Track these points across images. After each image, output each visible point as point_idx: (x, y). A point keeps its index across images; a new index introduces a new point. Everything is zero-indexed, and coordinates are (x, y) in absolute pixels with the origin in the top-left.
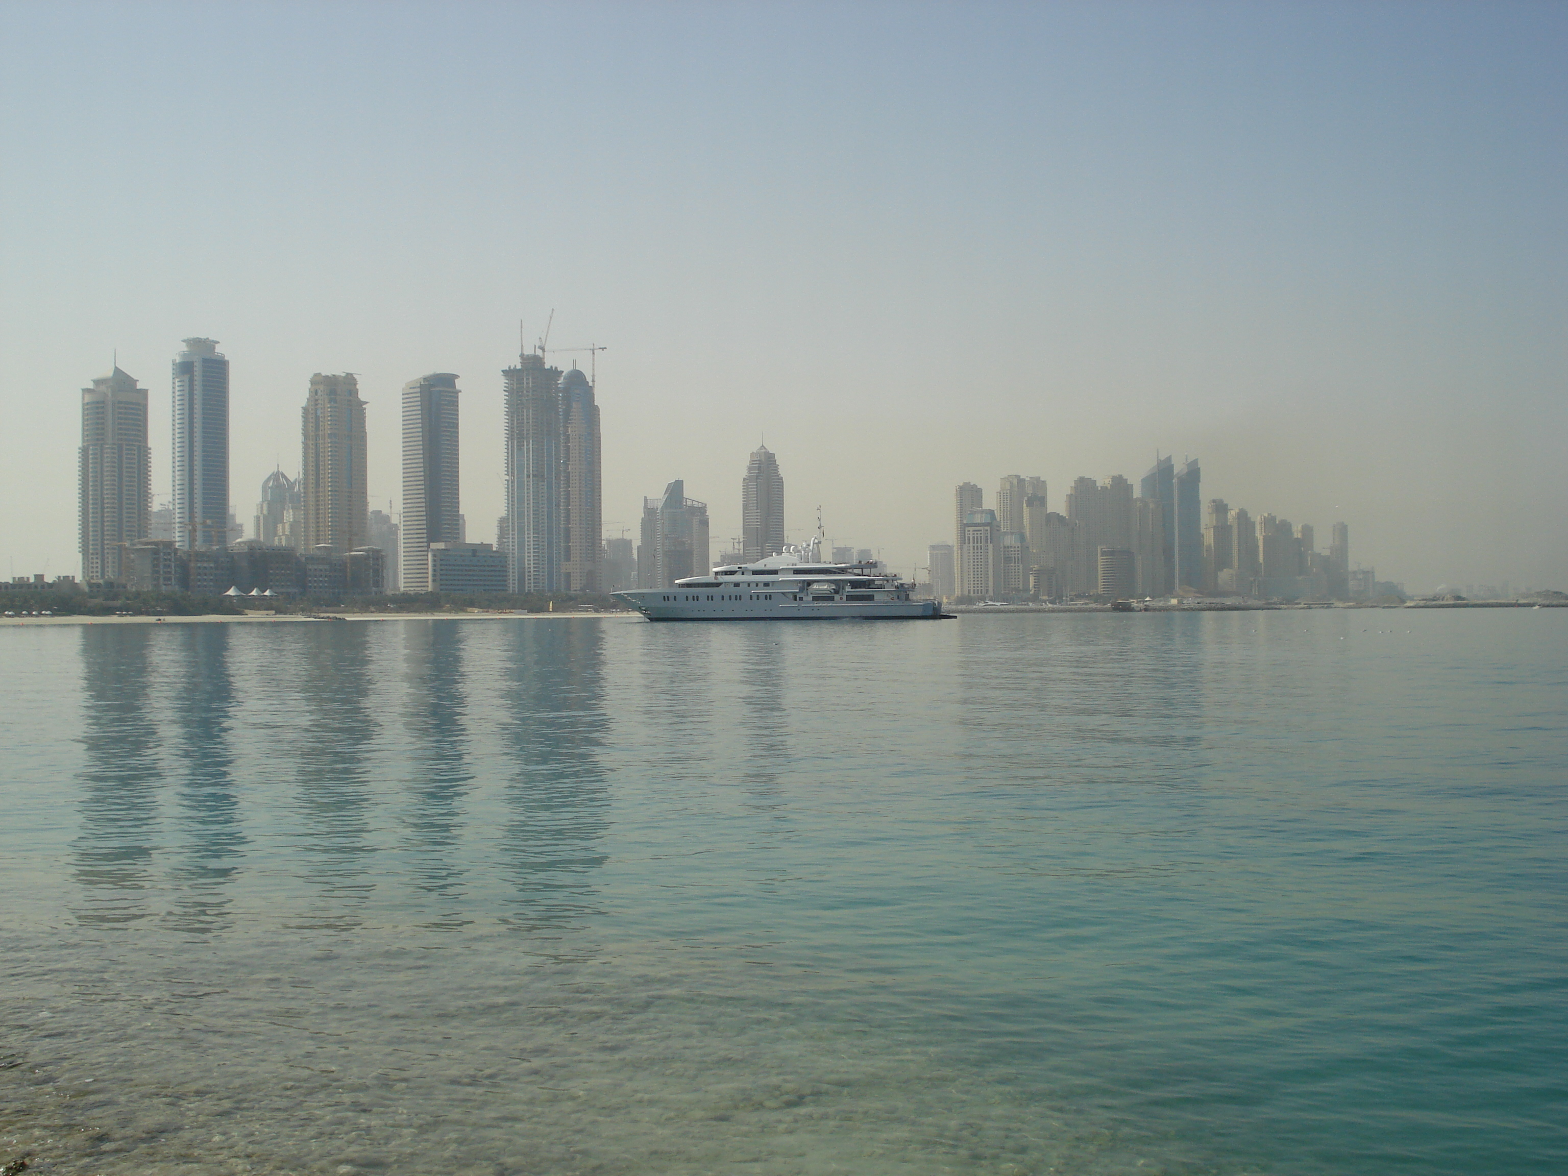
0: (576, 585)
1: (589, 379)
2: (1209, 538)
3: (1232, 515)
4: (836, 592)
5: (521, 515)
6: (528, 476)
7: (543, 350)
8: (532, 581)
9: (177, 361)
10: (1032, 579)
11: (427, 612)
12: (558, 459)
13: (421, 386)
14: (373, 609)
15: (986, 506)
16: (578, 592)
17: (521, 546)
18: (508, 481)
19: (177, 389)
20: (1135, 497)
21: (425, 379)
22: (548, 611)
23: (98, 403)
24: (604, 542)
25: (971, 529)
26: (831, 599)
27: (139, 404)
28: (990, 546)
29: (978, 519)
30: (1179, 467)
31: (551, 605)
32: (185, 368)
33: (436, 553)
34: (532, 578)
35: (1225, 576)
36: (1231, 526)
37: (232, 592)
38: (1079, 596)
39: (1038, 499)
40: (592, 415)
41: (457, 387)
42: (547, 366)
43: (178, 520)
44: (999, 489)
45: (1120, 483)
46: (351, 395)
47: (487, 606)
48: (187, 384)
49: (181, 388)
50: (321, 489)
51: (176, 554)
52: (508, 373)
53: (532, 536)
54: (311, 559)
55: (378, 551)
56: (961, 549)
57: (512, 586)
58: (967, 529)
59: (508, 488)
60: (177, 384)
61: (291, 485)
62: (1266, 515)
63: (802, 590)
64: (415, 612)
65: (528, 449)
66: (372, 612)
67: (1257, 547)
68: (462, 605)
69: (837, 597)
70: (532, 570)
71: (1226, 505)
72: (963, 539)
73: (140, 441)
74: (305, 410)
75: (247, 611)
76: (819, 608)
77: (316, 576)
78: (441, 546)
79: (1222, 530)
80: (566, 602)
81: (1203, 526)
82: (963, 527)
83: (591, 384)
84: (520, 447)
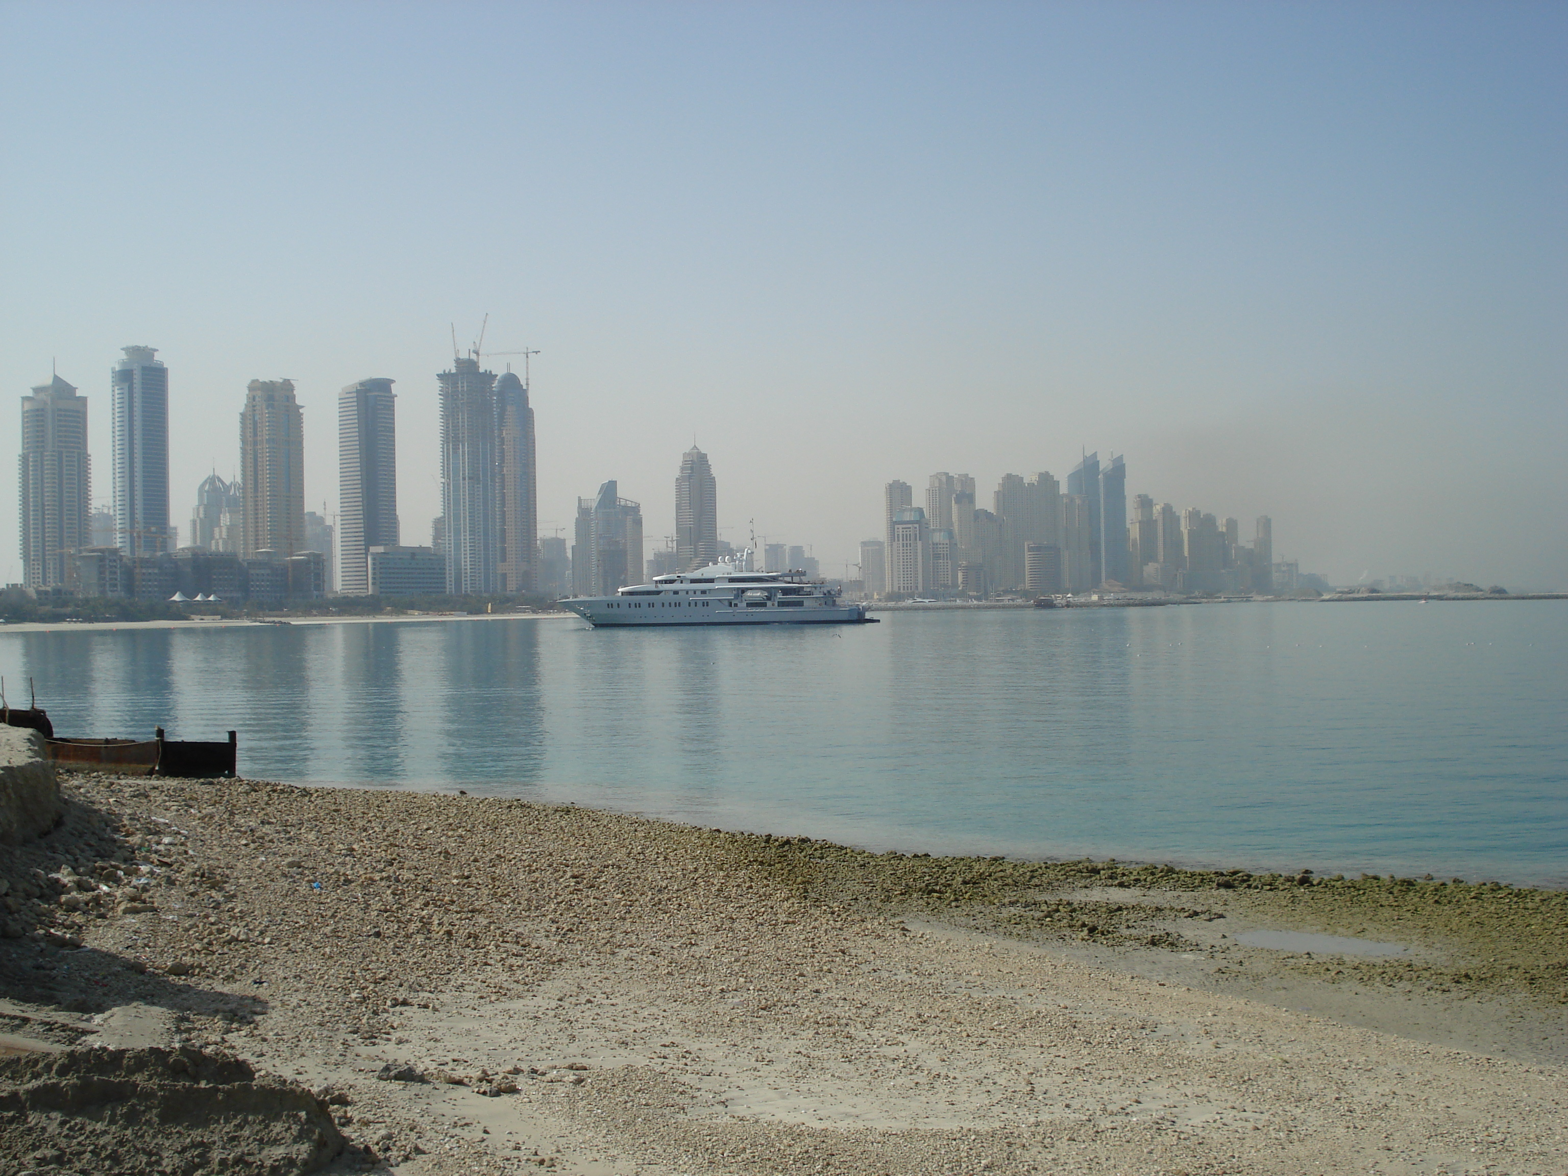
0: (512, 585)
1: (523, 382)
2: (1135, 532)
3: (1157, 509)
4: (769, 598)
5: (457, 518)
6: (464, 479)
7: (477, 353)
8: (469, 582)
9: (117, 369)
10: (960, 575)
11: (368, 615)
12: (493, 462)
13: (358, 391)
14: (315, 612)
15: (915, 504)
16: (514, 593)
17: (458, 546)
18: (444, 483)
19: (117, 396)
20: (1061, 493)
21: (361, 384)
22: (487, 613)
23: (38, 410)
24: (538, 542)
25: (900, 526)
26: (763, 605)
27: (78, 412)
28: (919, 543)
29: (907, 517)
30: (1105, 464)
31: (490, 607)
32: (124, 376)
33: (375, 557)
34: (469, 579)
35: (1151, 569)
36: (1156, 521)
37: (177, 597)
38: (1006, 592)
39: (966, 496)
40: (526, 418)
41: (394, 392)
42: (481, 370)
43: (118, 526)
44: (928, 487)
45: (1046, 479)
46: (288, 401)
47: (427, 608)
48: (126, 391)
49: (121, 396)
50: (260, 494)
51: (121, 560)
52: (443, 377)
53: (468, 537)
54: (252, 564)
55: (319, 556)
56: (892, 545)
57: (450, 587)
58: (896, 526)
59: (444, 491)
60: (117, 392)
61: (227, 488)
62: (1191, 509)
63: (737, 596)
64: (356, 615)
65: (463, 452)
66: (315, 616)
67: (1182, 541)
68: (401, 608)
69: (769, 603)
70: (469, 571)
71: (1151, 501)
72: (893, 536)
73: (80, 448)
74: (243, 416)
75: (193, 616)
76: (752, 614)
77: (258, 581)
78: (381, 549)
79: (1147, 525)
80: (504, 603)
81: (1128, 522)
82: (893, 524)
83: (525, 387)
84: (456, 449)
